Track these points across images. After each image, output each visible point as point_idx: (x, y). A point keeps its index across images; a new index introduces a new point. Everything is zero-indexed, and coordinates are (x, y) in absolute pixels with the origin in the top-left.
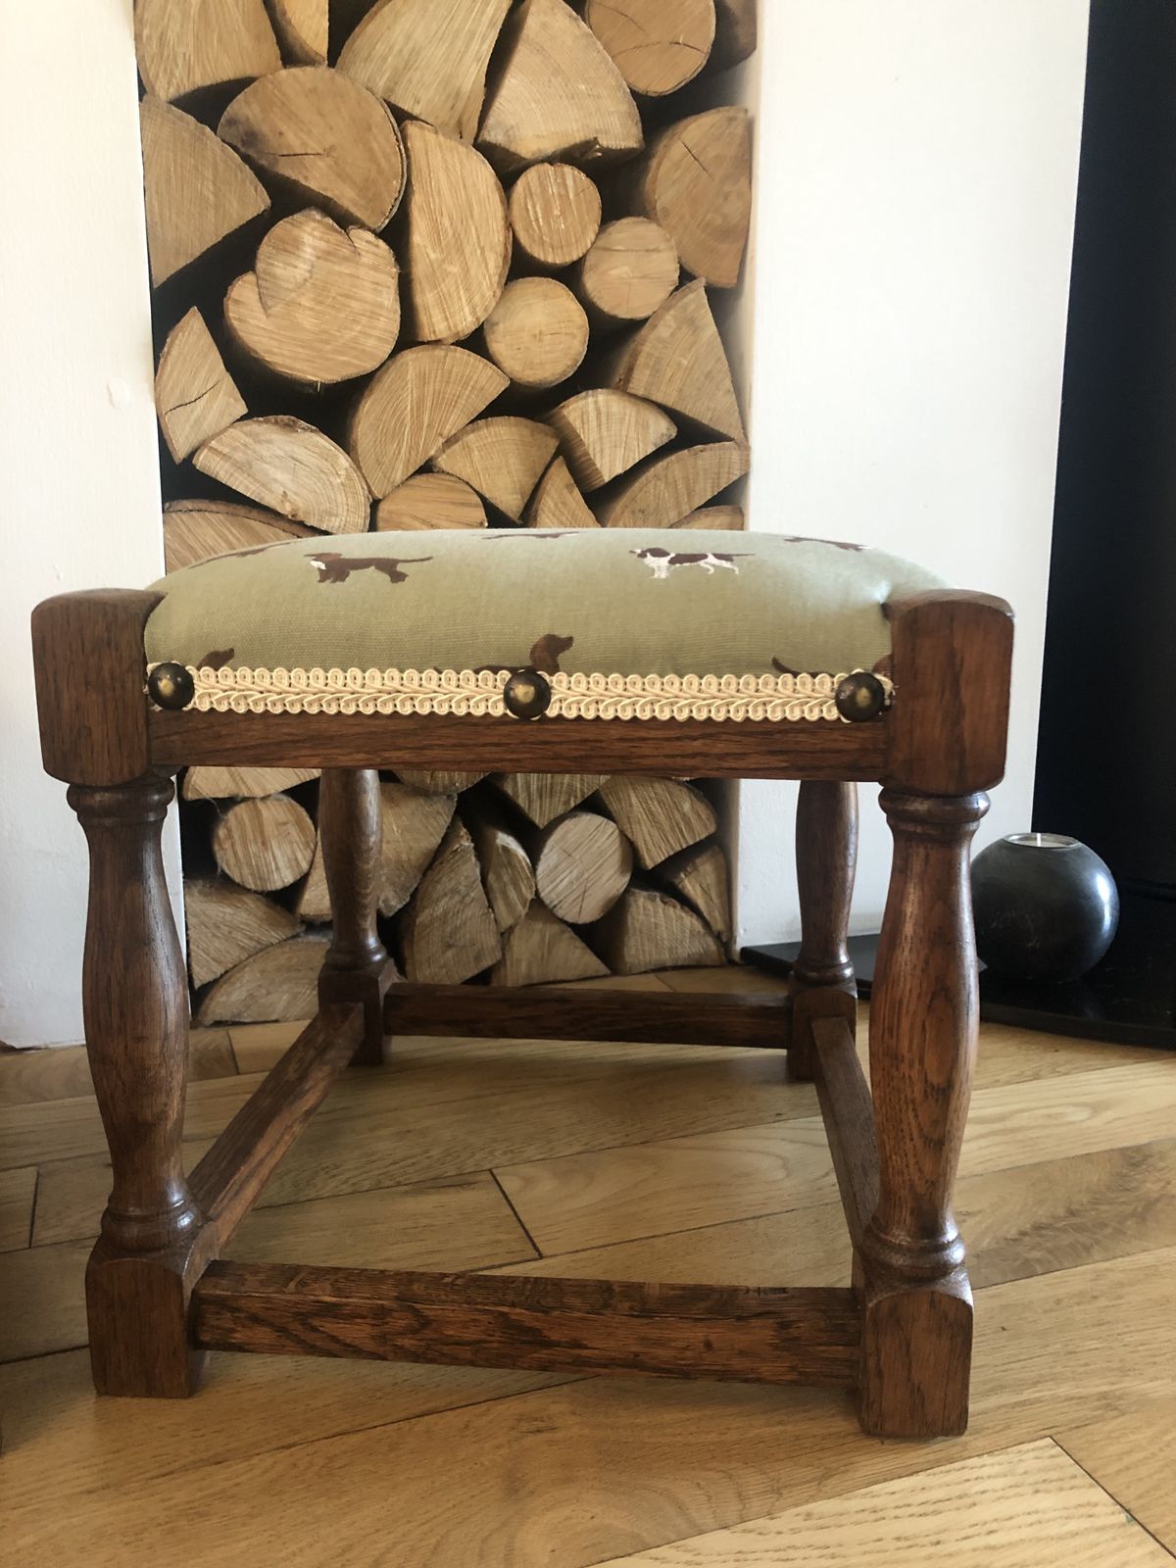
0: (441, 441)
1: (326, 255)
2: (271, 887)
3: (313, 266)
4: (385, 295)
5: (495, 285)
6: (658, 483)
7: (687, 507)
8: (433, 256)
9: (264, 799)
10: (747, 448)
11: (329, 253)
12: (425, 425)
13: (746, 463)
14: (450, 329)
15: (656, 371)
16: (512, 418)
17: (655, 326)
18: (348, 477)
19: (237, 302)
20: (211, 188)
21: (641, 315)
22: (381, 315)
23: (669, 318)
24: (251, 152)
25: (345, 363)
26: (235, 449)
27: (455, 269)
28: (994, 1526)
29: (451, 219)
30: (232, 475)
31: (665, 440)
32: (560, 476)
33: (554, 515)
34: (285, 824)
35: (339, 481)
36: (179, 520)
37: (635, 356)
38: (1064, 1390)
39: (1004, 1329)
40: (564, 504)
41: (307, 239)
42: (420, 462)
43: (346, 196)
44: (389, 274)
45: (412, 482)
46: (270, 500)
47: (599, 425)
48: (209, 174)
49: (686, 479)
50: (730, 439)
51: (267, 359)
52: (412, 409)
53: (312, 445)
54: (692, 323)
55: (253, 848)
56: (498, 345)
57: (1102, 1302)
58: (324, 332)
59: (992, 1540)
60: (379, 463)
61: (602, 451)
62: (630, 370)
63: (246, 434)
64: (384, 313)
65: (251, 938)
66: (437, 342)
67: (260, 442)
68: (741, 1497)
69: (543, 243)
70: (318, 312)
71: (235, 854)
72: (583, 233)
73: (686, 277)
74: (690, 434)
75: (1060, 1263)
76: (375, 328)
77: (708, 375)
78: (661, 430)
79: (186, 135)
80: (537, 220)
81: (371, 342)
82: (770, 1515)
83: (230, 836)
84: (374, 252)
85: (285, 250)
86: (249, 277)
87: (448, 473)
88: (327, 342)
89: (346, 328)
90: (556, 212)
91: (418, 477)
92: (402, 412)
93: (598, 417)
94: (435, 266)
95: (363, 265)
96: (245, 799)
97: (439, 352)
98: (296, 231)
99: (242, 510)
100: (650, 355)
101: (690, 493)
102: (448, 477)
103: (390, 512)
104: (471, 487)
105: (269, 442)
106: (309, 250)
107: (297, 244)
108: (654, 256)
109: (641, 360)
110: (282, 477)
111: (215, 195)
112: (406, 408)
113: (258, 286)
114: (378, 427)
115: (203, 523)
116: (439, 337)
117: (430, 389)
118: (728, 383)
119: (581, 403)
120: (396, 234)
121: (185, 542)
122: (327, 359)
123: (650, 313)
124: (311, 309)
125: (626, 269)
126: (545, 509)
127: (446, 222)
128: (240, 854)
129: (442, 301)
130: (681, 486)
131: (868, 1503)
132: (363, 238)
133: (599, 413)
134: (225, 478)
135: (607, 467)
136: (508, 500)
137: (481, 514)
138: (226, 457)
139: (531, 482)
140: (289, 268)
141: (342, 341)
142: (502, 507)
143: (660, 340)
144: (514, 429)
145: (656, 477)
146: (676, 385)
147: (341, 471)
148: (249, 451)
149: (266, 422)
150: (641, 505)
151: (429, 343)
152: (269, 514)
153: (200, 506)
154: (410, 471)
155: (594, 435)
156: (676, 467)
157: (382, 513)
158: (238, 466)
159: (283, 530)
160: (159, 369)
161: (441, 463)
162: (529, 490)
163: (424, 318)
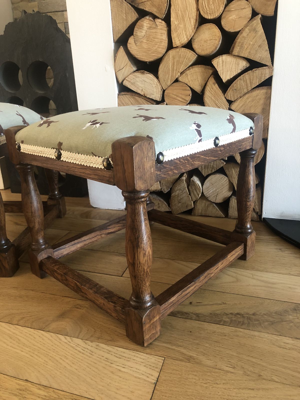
0: (179, 74)
1: (150, 28)
3: (146, 31)
4: (164, 36)
5: (193, 28)
6: (241, 81)
7: (250, 87)
8: (176, 23)
11: (150, 27)
12: (175, 69)
13: (272, 72)
14: (180, 43)
15: (242, 47)
16: (199, 65)
17: (242, 33)
18: (157, 85)
19: (130, 43)
20: (125, 15)
21: (239, 30)
22: (163, 42)
23: (247, 30)
24: (133, 4)
25: (154, 56)
26: (131, 79)
27: (182, 26)
29: (181, 11)
30: (131, 86)
31: (245, 68)
32: (212, 81)
33: (210, 92)
35: (155, 86)
36: (120, 97)
37: (235, 43)
40: (212, 88)
41: (145, 24)
42: (174, 79)
43: (154, 11)
44: (165, 30)
45: (172, 85)
46: (139, 92)
47: (223, 65)
48: (124, 12)
49: (250, 79)
50: (265, 65)
51: (136, 57)
52: (171, 66)
53: (149, 77)
54: (255, 30)
56: (195, 46)
57: (225, 337)
58: (149, 48)
59: (122, 369)
60: (164, 80)
61: (223, 73)
62: (234, 48)
63: (134, 76)
66: (177, 47)
67: (137, 77)
69: (208, 13)
70: (148, 43)
72: (219, 8)
73: (254, 14)
74: (254, 64)
76: (161, 46)
77: (260, 46)
78: (244, 64)
79: (119, 3)
80: (206, 7)
81: (161, 50)
84: (161, 24)
85: (140, 28)
86: (132, 37)
87: (182, 82)
88: (150, 51)
89: (154, 47)
90: (211, 3)
91: (174, 83)
92: (169, 67)
94: (177, 26)
95: (158, 29)
97: (178, 50)
98: (142, 23)
99: (134, 94)
100: (240, 42)
101: (251, 83)
102: (181, 83)
103: (167, 93)
104: (188, 85)
105: (139, 77)
106: (145, 27)
107: (142, 26)
108: (244, 10)
110: (142, 86)
111: (126, 17)
112: (170, 65)
113: (134, 39)
114: (164, 71)
115: (126, 98)
116: (177, 46)
117: (176, 60)
118: (267, 48)
119: (217, 60)
120: (167, 19)
121: (122, 102)
122: (150, 55)
123: (241, 29)
124: (146, 43)
125: (234, 16)
126: (207, 90)
127: (180, 12)
129: (178, 36)
130: (248, 81)
132: (158, 21)
133: (223, 62)
134: (129, 87)
135: (225, 78)
136: (198, 89)
137: (190, 92)
138: (129, 81)
139: (204, 83)
140: (141, 33)
141: (153, 50)
142: (196, 90)
143: (243, 37)
144: (200, 68)
145: (240, 79)
146: (248, 51)
147: (155, 83)
148: (134, 80)
149: (138, 72)
150: (235, 88)
151: (175, 48)
152: (139, 95)
153: (126, 94)
154: (172, 82)
155: (221, 69)
156: (246, 75)
157: (165, 94)
158: (132, 84)
159: (142, 99)
160: (115, 62)
161: (180, 79)
162: (203, 85)
163: (173, 41)
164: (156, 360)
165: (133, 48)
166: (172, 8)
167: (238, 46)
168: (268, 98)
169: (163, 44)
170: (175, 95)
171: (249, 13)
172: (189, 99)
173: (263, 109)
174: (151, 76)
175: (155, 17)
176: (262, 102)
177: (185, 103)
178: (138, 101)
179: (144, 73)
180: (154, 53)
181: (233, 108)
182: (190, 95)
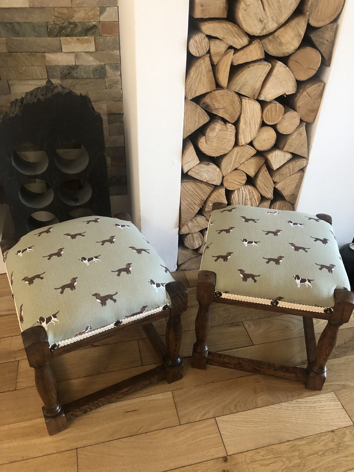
0: (239, 164)
1: (220, 130)
2: (194, 248)
3: (218, 133)
4: (232, 137)
5: (257, 131)
8: (244, 127)
9: (194, 233)
10: (308, 160)
11: (221, 130)
12: (237, 161)
13: (307, 163)
14: (245, 142)
15: (290, 146)
16: (255, 157)
17: (292, 136)
18: (219, 173)
19: (201, 142)
20: (197, 118)
21: (289, 133)
23: (295, 134)
24: (207, 110)
25: (221, 152)
26: (196, 170)
27: (248, 129)
28: (323, 406)
29: (249, 118)
30: (195, 175)
31: (290, 159)
32: (264, 169)
33: (262, 177)
34: (198, 237)
35: (216, 174)
36: (183, 184)
37: (286, 143)
38: (337, 383)
39: (329, 369)
40: (264, 174)
41: (217, 127)
42: (235, 168)
43: (226, 117)
44: (234, 132)
45: (232, 172)
46: (202, 179)
47: (275, 158)
48: (197, 115)
49: (293, 168)
50: (304, 158)
53: (213, 166)
54: (301, 134)
55: (191, 242)
56: (255, 144)
57: (347, 365)
58: (218, 146)
59: (322, 409)
60: (225, 169)
61: (275, 164)
62: (284, 145)
63: (199, 167)
64: (231, 141)
66: (242, 146)
68: (287, 397)
69: (269, 120)
70: (218, 142)
71: (188, 243)
72: (279, 118)
73: (301, 121)
74: (295, 156)
75: (341, 355)
76: (229, 144)
77: (302, 145)
78: (289, 156)
79: (194, 108)
80: (269, 116)
81: (228, 147)
82: (292, 401)
83: (187, 240)
84: (231, 128)
85: (213, 131)
86: (204, 137)
88: (218, 148)
89: (223, 145)
90: (273, 114)
91: (234, 171)
93: (275, 157)
94: (244, 129)
95: (228, 131)
96: (191, 233)
97: (242, 147)
98: (215, 126)
100: (289, 142)
101: (293, 170)
102: (240, 171)
103: (226, 179)
104: (244, 172)
105: (203, 168)
106: (217, 130)
107: (215, 128)
108: (295, 119)
109: (287, 143)
110: (205, 175)
111: (198, 119)
112: (233, 159)
113: (205, 138)
114: (226, 163)
115: (188, 184)
116: (243, 144)
117: (239, 155)
118: (307, 146)
119: (272, 154)
120: (236, 124)
121: (184, 188)
122: (218, 152)
123: (291, 133)
124: (216, 142)
125: (287, 123)
126: (260, 176)
129: (244, 137)
130: (291, 169)
131: (305, 400)
132: (229, 125)
133: (275, 155)
134: (193, 176)
135: (275, 167)
136: (252, 174)
137: (245, 177)
138: (194, 172)
139: (258, 170)
140: (212, 134)
141: (222, 148)
142: (250, 175)
143: (292, 139)
144: (255, 159)
145: (286, 168)
146: (295, 147)
147: (218, 172)
148: (199, 171)
149: (203, 164)
150: (281, 174)
151: (240, 146)
152: (202, 182)
153: (188, 181)
154: (232, 170)
155: (274, 160)
156: (291, 165)
157: (224, 179)
158: (196, 173)
159: (204, 184)
160: (183, 156)
161: (239, 168)
162: (257, 171)
163: (240, 141)
164: (331, 395)
165: (203, 146)
166: (242, 115)
167: (288, 144)
168: (302, 178)
169: (231, 144)
170: (233, 180)
171: (298, 121)
172: (244, 182)
173: (297, 185)
174: (214, 166)
175: (225, 121)
176: (297, 181)
177: (240, 185)
178: (200, 187)
179: (209, 164)
180: (221, 150)
181: (277, 187)
182: (245, 180)
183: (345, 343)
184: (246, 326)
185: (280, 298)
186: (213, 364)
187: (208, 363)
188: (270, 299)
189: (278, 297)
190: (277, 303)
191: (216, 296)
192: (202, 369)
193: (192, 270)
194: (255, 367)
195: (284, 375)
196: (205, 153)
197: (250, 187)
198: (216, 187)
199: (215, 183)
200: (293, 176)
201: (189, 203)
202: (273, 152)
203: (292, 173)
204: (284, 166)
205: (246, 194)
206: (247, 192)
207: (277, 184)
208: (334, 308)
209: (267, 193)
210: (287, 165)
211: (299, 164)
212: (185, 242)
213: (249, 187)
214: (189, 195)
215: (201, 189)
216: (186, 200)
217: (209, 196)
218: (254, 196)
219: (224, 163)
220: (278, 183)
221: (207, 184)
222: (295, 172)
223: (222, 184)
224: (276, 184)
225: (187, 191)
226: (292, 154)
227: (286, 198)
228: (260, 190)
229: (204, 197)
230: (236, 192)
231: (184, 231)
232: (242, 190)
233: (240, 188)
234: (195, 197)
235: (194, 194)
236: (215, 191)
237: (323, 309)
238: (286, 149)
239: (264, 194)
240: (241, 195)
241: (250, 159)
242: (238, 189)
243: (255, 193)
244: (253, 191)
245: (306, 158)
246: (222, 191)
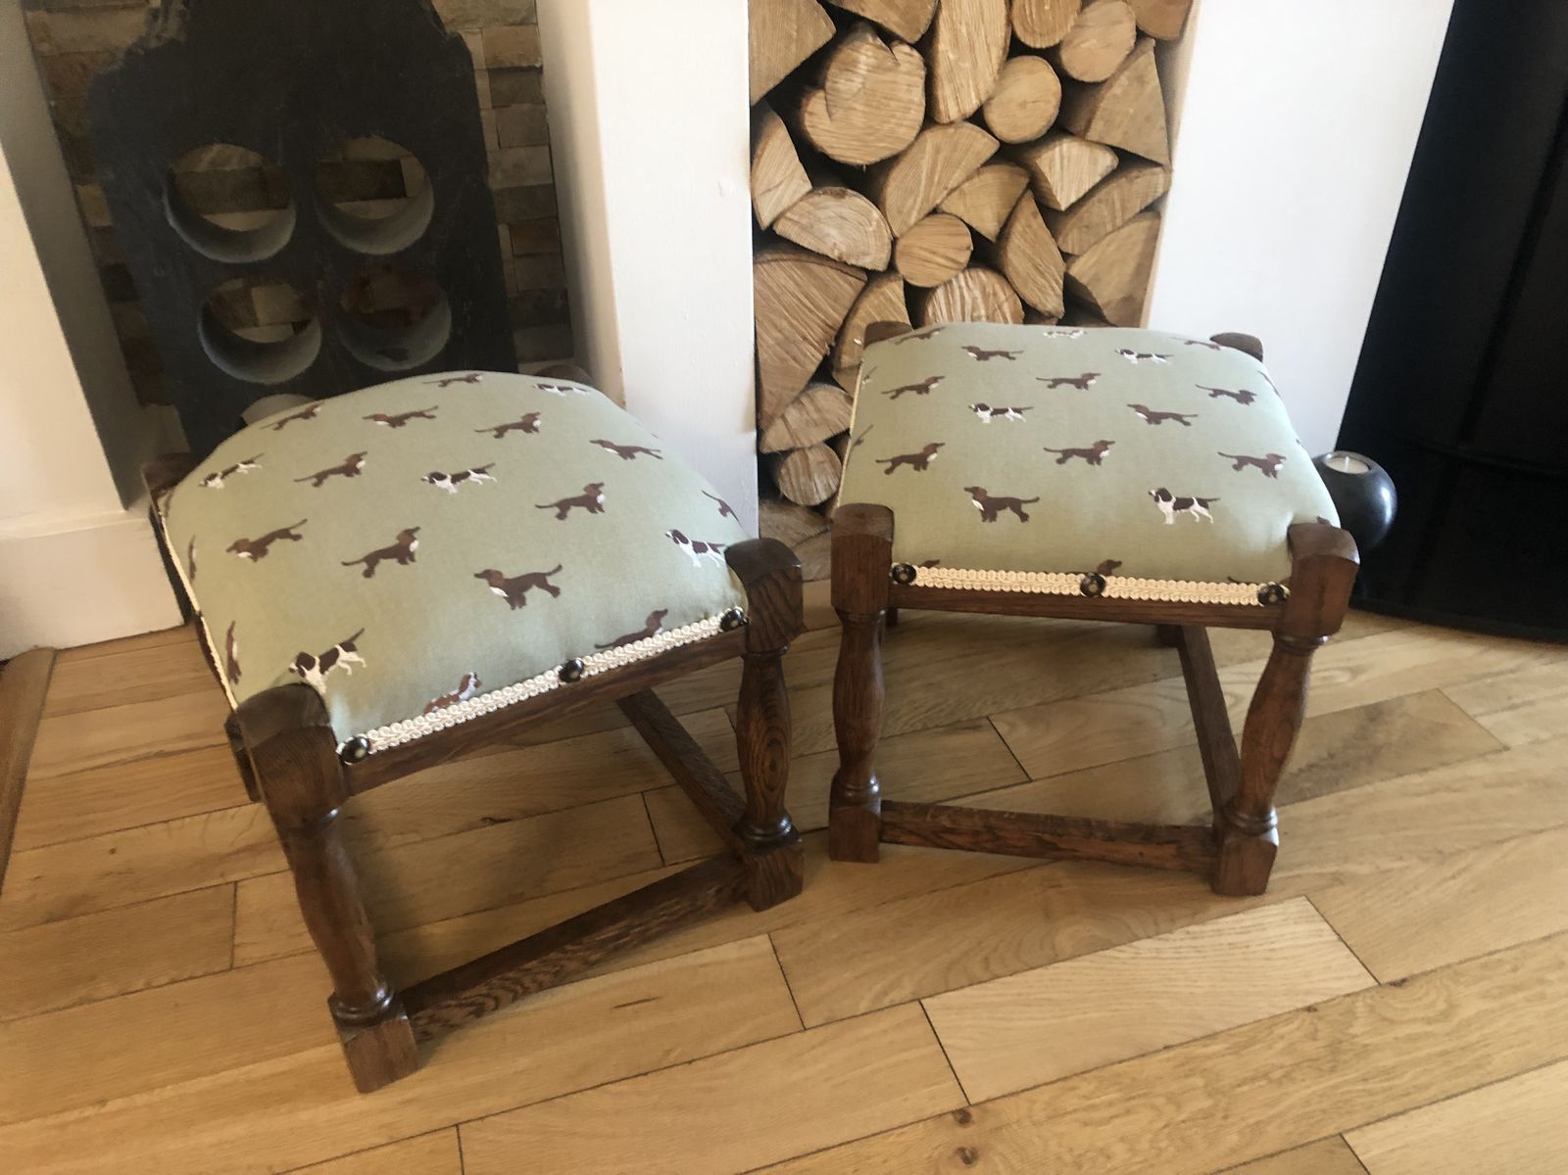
0: (946, 192)
1: (875, 69)
2: (812, 503)
3: (865, 79)
4: (915, 94)
5: (995, 72)
6: (1101, 206)
7: (1120, 220)
8: (951, 56)
9: (810, 448)
10: (1171, 171)
11: (877, 67)
12: (936, 180)
13: (1168, 184)
14: (960, 111)
15: (1109, 121)
16: (996, 166)
17: (1111, 86)
18: (878, 226)
19: (811, 114)
20: (795, 27)
21: (1100, 79)
22: (911, 109)
23: (1123, 79)
25: (883, 148)
26: (801, 215)
27: (967, 65)
28: (1273, 940)
29: (967, 25)
30: (799, 235)
31: (1110, 170)
32: (1029, 207)
33: (1021, 236)
34: (823, 462)
35: (871, 229)
36: (762, 270)
37: (1093, 113)
40: (1029, 227)
41: (863, 58)
42: (928, 208)
43: (891, 21)
44: (919, 76)
45: (923, 222)
46: (823, 249)
47: (1062, 168)
48: (793, 16)
49: (1123, 201)
50: (1157, 164)
52: (927, 173)
53: (856, 203)
54: (1141, 80)
55: (802, 479)
56: (993, 117)
57: (1340, 817)
58: (870, 127)
59: (1273, 946)
60: (900, 212)
61: (1062, 188)
62: (1089, 122)
63: (810, 204)
64: (913, 106)
65: (798, 533)
66: (951, 123)
67: (819, 209)
68: (1156, 924)
69: (1034, 32)
70: (867, 113)
71: (792, 485)
72: (1066, 21)
73: (1141, 35)
74: (1127, 161)
75: (1320, 792)
76: (906, 119)
77: (1148, 119)
78: (1106, 162)
80: (1031, 16)
81: (902, 131)
82: (1171, 932)
83: (788, 473)
84: (908, 59)
85: (848, 70)
86: (821, 94)
87: (948, 214)
88: (870, 134)
89: (885, 122)
90: (1047, 7)
91: (928, 219)
92: (920, 175)
93: (1062, 163)
94: (953, 64)
95: (901, 72)
96: (798, 449)
97: (951, 130)
98: (855, 54)
99: (804, 257)
100: (1105, 109)
101: (1124, 209)
102: (947, 216)
103: (905, 247)
104: (962, 220)
105: (826, 208)
106: (863, 67)
107: (855, 63)
108: (1118, 27)
109: (1098, 114)
110: (833, 232)
111: (797, 31)
112: (923, 172)
113: (826, 99)
114: (901, 188)
115: (778, 269)
116: (952, 118)
117: (941, 157)
118: (1162, 122)
119: (1049, 154)
120: (925, 45)
121: (766, 284)
122: (870, 147)
123: (1109, 75)
124: (863, 112)
125: (1094, 41)
126: (1016, 233)
127: (964, 30)
128: (794, 484)
129: (956, 92)
130: (1118, 205)
131: (1215, 927)
132: (902, 51)
133: (1062, 158)
134: (794, 238)
135: (1064, 199)
136: (989, 227)
137: (968, 240)
138: (796, 223)
139: (1008, 210)
140: (848, 83)
141: (882, 132)
142: (983, 233)
143: (1115, 96)
145: (1100, 201)
146: (1124, 128)
147: (874, 223)
148: (811, 217)
149: (824, 193)
150: (1086, 222)
151: (944, 124)
152: (823, 258)
153: (776, 256)
154: (922, 215)
155: (1057, 176)
156: (1114, 190)
157: (899, 247)
158: (804, 228)
159: (831, 267)
160: (754, 166)
161: (944, 208)
162: (1004, 218)
163: (942, 107)
164: (1298, 906)
165: (820, 126)
166: (944, 14)
167: (1102, 117)
168: (1153, 238)
169: (909, 116)
170: (926, 250)
171: (1126, 34)
172: (964, 257)
174: (860, 202)
175: (888, 38)
176: (1138, 249)
177: (951, 268)
178: (816, 277)
179: (842, 195)
180: (882, 141)
181: (1074, 271)
182: (968, 248)
183: (1332, 756)
184: (1002, 729)
185: (1111, 567)
186: (902, 839)
187: (885, 838)
188: (1076, 574)
189: (1101, 562)
190: (1102, 584)
191: (896, 583)
192: (864, 861)
193: (812, 581)
194: (1039, 834)
195: (1141, 854)
196: (829, 151)
197: (984, 276)
198: (871, 277)
199: (867, 262)
200: (1125, 231)
201: (787, 338)
202: (1055, 147)
203: (1119, 222)
204: (1093, 196)
205: (974, 300)
206: (977, 293)
207: (1074, 262)
208: (1290, 583)
209: (1042, 292)
210: (1102, 194)
211: (1139, 186)
212: (779, 480)
213: (981, 274)
214: (784, 307)
215: (824, 287)
216: (776, 326)
217: (852, 310)
218: (1000, 307)
219: (894, 187)
220: (1078, 257)
221: (841, 265)
222: (1129, 215)
223: (892, 267)
224: (1070, 260)
225: (775, 295)
226: (1118, 152)
227: (1105, 312)
228: (1018, 283)
229: (836, 316)
230: (940, 293)
231: (776, 440)
232: (960, 287)
233: (954, 281)
234: (804, 317)
235: (798, 303)
236: (872, 291)
237: (1254, 589)
238: (1093, 135)
239: (1034, 298)
240: (959, 303)
241: (978, 172)
242: (945, 284)
243: (1002, 297)
244: (998, 287)
245: (1167, 168)
246: (894, 291)
